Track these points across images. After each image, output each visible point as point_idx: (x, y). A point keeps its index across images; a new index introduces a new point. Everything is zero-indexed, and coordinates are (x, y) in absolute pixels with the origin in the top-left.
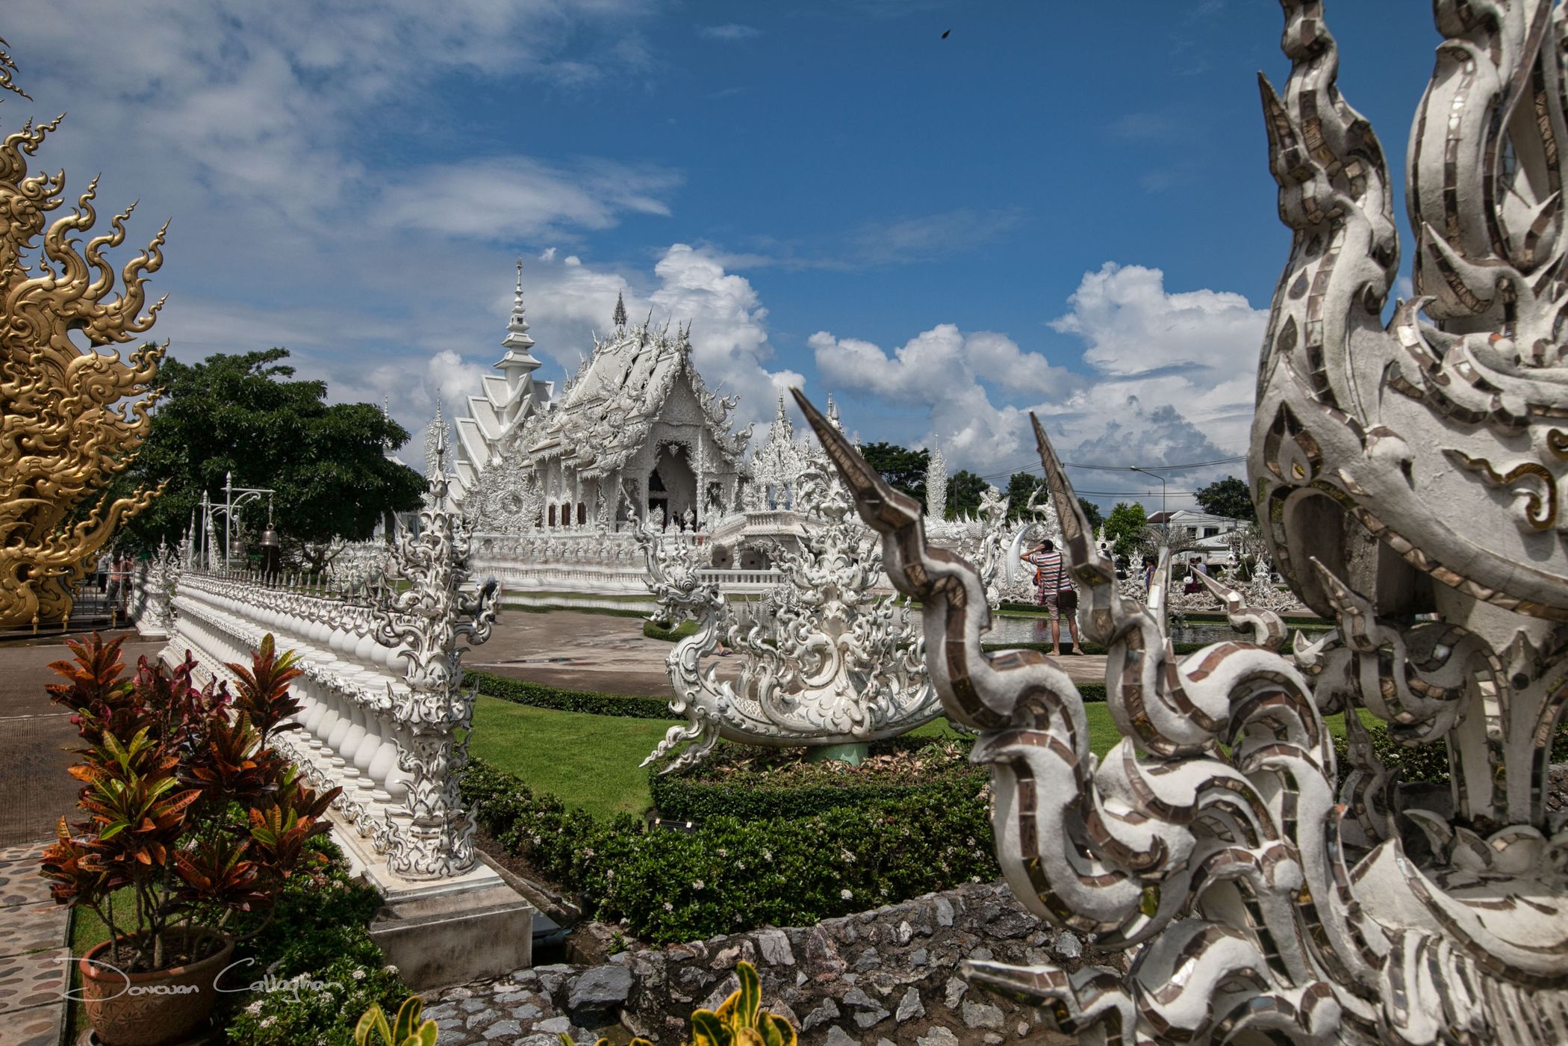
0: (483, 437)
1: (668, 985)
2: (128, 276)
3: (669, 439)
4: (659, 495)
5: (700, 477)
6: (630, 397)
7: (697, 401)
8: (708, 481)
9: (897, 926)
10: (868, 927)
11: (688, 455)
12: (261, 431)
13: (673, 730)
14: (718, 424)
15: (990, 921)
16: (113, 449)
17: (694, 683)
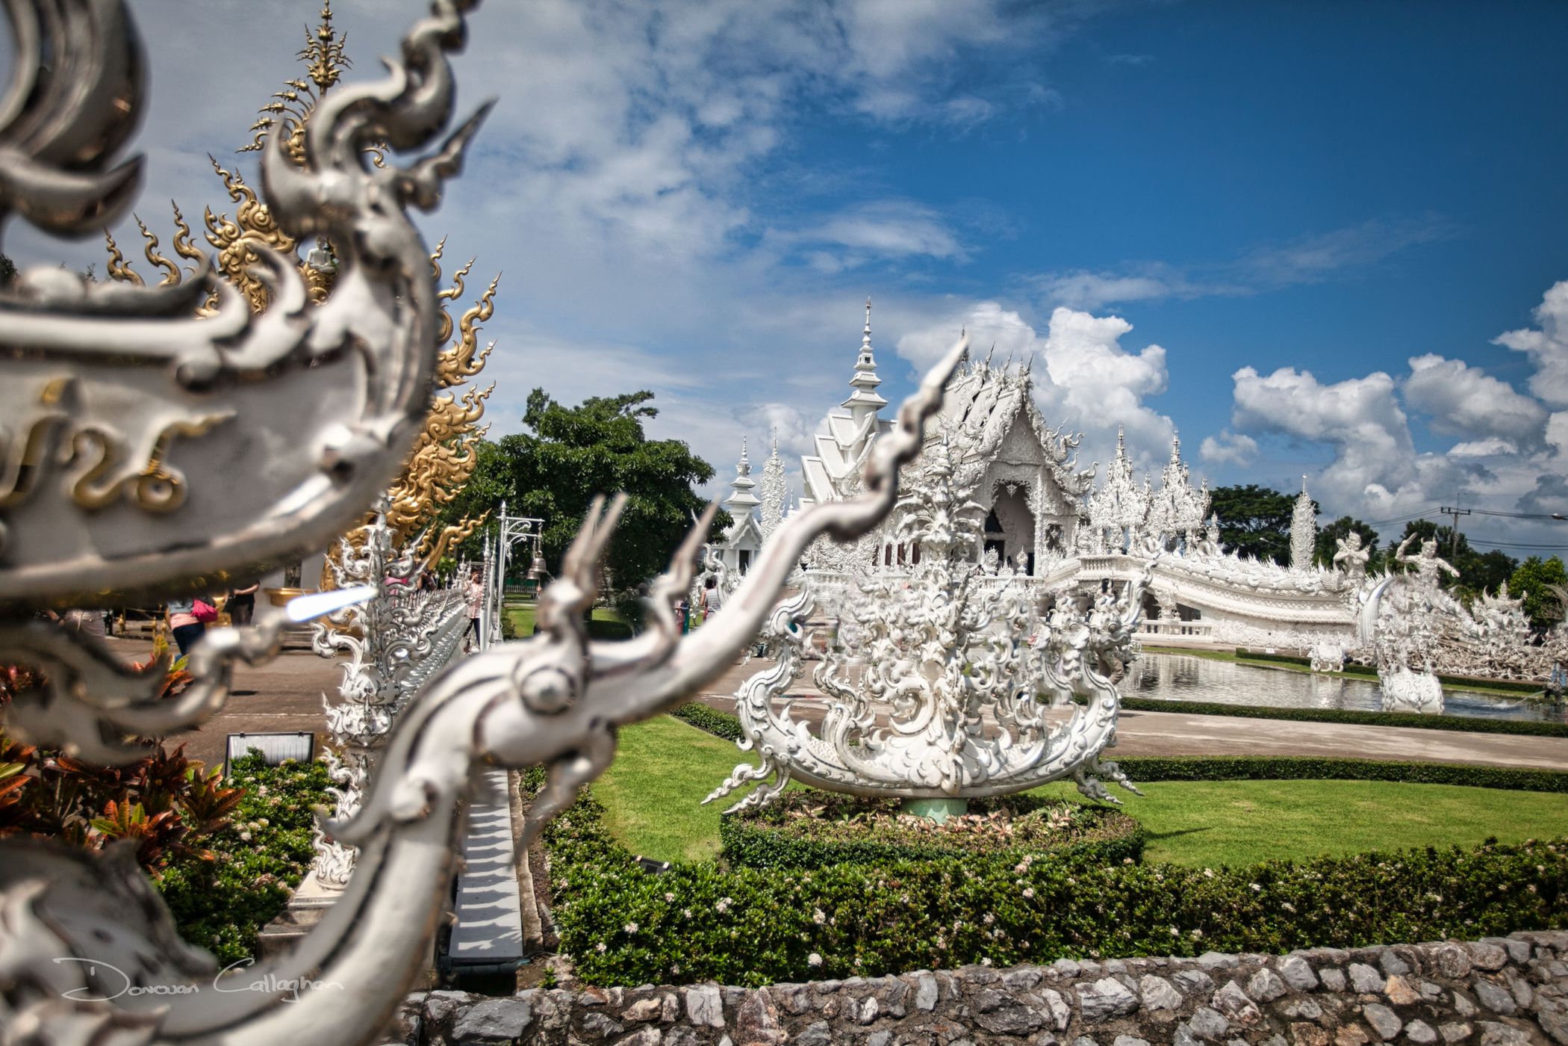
0: (828, 475)
1: (568, 1030)
2: (464, 325)
3: (1007, 479)
4: (996, 536)
5: (1038, 519)
6: (967, 435)
7: (1037, 440)
8: (1047, 522)
9: (861, 1002)
10: (825, 998)
11: (1027, 496)
12: (577, 466)
13: (740, 768)
14: (1059, 463)
15: (984, 1012)
16: (445, 481)
17: (763, 721)
